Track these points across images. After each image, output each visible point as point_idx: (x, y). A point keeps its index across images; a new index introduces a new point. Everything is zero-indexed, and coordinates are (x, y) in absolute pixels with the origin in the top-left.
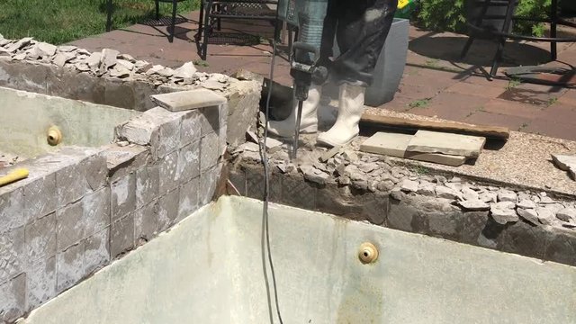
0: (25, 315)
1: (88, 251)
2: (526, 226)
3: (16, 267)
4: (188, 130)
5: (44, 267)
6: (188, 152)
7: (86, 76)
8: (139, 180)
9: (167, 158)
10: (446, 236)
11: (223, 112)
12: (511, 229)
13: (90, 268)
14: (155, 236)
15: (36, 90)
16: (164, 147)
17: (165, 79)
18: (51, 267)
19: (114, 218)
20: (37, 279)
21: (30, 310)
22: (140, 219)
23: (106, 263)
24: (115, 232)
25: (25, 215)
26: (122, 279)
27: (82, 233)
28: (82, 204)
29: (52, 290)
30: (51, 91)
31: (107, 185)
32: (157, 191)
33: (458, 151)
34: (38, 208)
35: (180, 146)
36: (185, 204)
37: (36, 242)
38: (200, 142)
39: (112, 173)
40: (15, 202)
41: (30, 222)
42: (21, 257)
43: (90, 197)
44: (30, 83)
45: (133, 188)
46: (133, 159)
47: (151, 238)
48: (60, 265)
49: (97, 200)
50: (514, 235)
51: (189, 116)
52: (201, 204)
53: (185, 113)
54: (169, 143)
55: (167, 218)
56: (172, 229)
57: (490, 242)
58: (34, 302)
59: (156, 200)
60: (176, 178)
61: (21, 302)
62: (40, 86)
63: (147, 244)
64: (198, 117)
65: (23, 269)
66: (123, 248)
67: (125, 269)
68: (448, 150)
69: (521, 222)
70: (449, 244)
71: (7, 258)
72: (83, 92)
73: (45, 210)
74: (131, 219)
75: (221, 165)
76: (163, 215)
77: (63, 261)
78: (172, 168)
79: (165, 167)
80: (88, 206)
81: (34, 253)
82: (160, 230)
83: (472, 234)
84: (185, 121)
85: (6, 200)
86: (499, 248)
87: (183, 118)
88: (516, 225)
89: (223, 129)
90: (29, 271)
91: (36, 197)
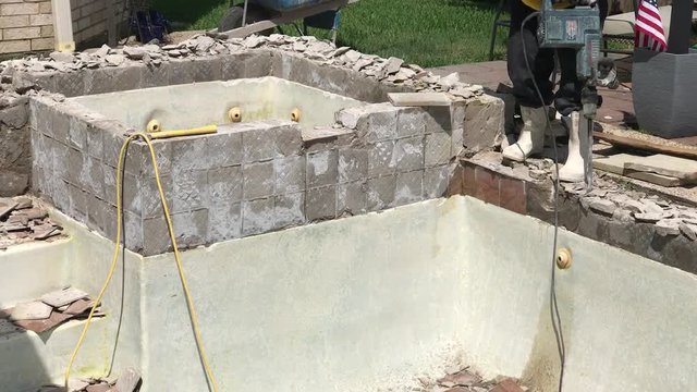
0: (207, 244)
1: (277, 208)
2: (685, 240)
3: (198, 201)
4: (408, 124)
5: (227, 209)
6: (407, 145)
7: (370, 80)
8: (342, 158)
9: (379, 145)
10: (623, 247)
11: (457, 115)
12: (673, 241)
13: (281, 223)
14: (362, 213)
15: (337, 92)
16: (375, 134)
17: (425, 85)
18: (236, 210)
19: (310, 186)
20: (221, 218)
21: (212, 242)
22: (344, 193)
23: (300, 223)
24: (311, 197)
25: (208, 161)
26: (320, 241)
27: (271, 191)
28: (271, 165)
29: (237, 232)
30: (347, 92)
31: (302, 154)
32: (365, 172)
33: (672, 172)
34: (223, 159)
35: (396, 137)
36: (404, 192)
37: (220, 186)
38: (424, 139)
39: (308, 144)
40: (198, 148)
41: (214, 168)
42: (204, 195)
43: (281, 161)
44: (333, 85)
45: (334, 164)
46: (335, 138)
47: (357, 213)
48: (246, 211)
49: (289, 165)
50: (676, 249)
51: (408, 111)
52: (426, 196)
53: (403, 108)
54: (382, 131)
55: (378, 200)
56: (386, 211)
57: (656, 254)
58: (216, 236)
59: (364, 180)
60: (391, 166)
61: (203, 231)
62: (339, 88)
63: (350, 218)
64: (420, 115)
65: (205, 204)
66: (321, 214)
67: (323, 234)
68: (662, 170)
69: (681, 236)
70: (625, 253)
71: (189, 192)
72: (368, 94)
73: (230, 161)
74: (332, 192)
75: (455, 165)
76: (373, 196)
77: (249, 209)
78: (385, 155)
79: (377, 152)
80: (278, 168)
81: (217, 195)
82: (370, 209)
83: (643, 246)
84: (402, 115)
85: (189, 145)
86: (665, 262)
87: (400, 111)
88: (678, 238)
89: (458, 132)
90: (212, 209)
91: (220, 148)
